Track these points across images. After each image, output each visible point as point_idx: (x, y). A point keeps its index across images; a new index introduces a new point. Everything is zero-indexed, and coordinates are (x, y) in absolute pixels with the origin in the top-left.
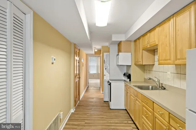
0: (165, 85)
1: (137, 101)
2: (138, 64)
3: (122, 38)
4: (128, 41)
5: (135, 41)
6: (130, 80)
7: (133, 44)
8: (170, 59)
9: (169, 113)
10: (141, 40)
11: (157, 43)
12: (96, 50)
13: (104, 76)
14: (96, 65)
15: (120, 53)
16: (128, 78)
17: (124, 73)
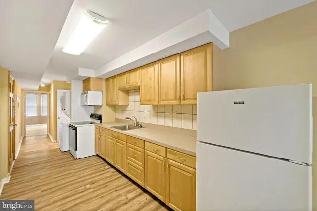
0: (141, 123)
1: (118, 143)
2: (111, 104)
3: (91, 74)
4: (99, 79)
5: (107, 80)
6: (101, 122)
7: (104, 82)
8: (154, 100)
9: (167, 148)
10: (116, 80)
11: (139, 84)
12: (42, 85)
13: (58, 120)
14: (35, 104)
15: (89, 91)
16: (99, 120)
17: (91, 115)
